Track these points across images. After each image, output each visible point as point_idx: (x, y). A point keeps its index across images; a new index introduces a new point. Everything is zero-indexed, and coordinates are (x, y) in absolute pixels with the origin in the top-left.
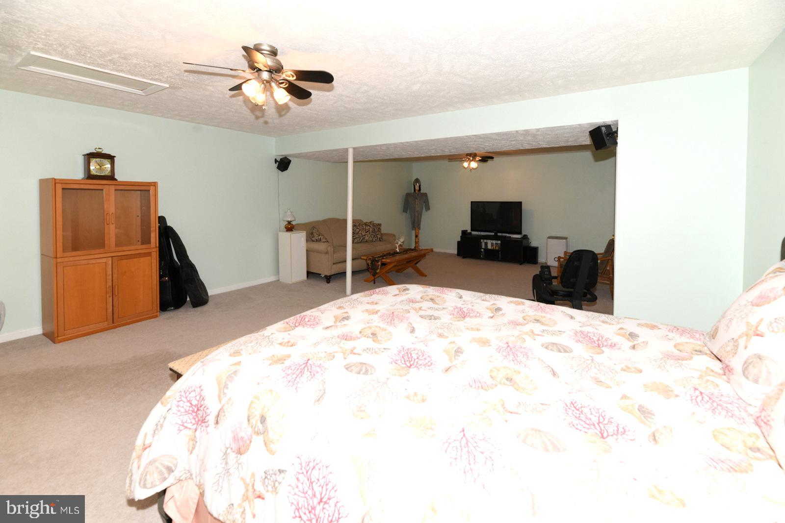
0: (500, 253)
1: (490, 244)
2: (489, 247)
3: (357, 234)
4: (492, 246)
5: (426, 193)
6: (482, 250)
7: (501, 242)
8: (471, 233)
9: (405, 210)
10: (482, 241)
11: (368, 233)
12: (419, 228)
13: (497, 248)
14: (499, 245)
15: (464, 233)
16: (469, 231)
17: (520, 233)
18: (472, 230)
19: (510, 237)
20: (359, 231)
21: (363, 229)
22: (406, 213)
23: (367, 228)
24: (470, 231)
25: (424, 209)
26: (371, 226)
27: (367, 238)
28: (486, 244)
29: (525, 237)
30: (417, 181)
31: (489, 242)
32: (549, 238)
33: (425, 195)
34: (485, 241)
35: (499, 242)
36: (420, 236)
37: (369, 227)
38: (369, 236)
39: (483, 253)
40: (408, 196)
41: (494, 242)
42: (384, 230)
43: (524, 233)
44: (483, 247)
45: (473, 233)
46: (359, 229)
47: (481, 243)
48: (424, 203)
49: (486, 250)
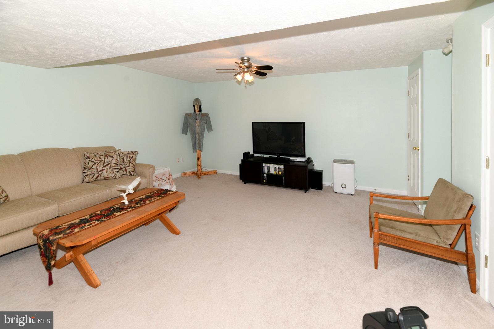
0: (283, 178)
1: (274, 169)
2: (272, 172)
3: (90, 169)
4: (274, 171)
5: (207, 114)
6: (265, 175)
7: (284, 166)
8: (253, 155)
9: (185, 131)
10: (264, 165)
11: (108, 167)
12: (201, 151)
13: (280, 173)
14: (282, 170)
15: (246, 155)
16: (251, 153)
17: (303, 156)
18: (255, 152)
19: (293, 161)
20: (93, 166)
21: (100, 161)
22: (186, 134)
23: (107, 160)
24: (253, 153)
25: (206, 130)
26: (115, 156)
27: (105, 174)
28: (269, 168)
29: (309, 161)
30: (197, 100)
31: (272, 166)
32: (335, 161)
33: (207, 115)
34: (268, 165)
35: (282, 166)
36: (202, 158)
37: (110, 158)
38: (109, 171)
39: (266, 178)
40: (187, 116)
41: (277, 166)
42: (140, 160)
43: (308, 155)
44: (266, 171)
45: (256, 155)
46: (93, 162)
47: (263, 167)
48: (206, 124)
49: (269, 175)
